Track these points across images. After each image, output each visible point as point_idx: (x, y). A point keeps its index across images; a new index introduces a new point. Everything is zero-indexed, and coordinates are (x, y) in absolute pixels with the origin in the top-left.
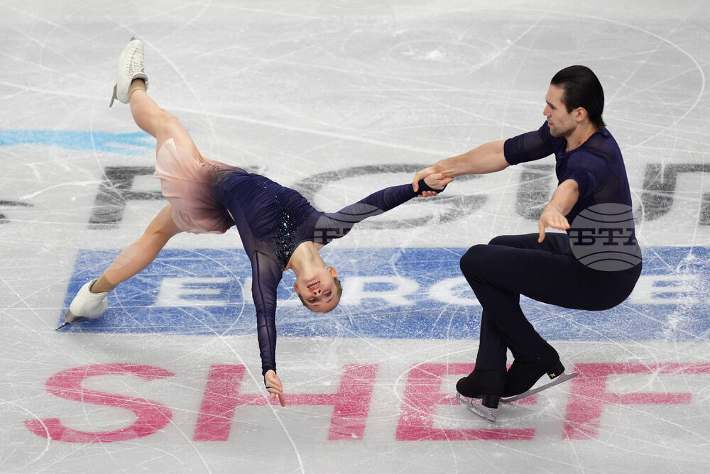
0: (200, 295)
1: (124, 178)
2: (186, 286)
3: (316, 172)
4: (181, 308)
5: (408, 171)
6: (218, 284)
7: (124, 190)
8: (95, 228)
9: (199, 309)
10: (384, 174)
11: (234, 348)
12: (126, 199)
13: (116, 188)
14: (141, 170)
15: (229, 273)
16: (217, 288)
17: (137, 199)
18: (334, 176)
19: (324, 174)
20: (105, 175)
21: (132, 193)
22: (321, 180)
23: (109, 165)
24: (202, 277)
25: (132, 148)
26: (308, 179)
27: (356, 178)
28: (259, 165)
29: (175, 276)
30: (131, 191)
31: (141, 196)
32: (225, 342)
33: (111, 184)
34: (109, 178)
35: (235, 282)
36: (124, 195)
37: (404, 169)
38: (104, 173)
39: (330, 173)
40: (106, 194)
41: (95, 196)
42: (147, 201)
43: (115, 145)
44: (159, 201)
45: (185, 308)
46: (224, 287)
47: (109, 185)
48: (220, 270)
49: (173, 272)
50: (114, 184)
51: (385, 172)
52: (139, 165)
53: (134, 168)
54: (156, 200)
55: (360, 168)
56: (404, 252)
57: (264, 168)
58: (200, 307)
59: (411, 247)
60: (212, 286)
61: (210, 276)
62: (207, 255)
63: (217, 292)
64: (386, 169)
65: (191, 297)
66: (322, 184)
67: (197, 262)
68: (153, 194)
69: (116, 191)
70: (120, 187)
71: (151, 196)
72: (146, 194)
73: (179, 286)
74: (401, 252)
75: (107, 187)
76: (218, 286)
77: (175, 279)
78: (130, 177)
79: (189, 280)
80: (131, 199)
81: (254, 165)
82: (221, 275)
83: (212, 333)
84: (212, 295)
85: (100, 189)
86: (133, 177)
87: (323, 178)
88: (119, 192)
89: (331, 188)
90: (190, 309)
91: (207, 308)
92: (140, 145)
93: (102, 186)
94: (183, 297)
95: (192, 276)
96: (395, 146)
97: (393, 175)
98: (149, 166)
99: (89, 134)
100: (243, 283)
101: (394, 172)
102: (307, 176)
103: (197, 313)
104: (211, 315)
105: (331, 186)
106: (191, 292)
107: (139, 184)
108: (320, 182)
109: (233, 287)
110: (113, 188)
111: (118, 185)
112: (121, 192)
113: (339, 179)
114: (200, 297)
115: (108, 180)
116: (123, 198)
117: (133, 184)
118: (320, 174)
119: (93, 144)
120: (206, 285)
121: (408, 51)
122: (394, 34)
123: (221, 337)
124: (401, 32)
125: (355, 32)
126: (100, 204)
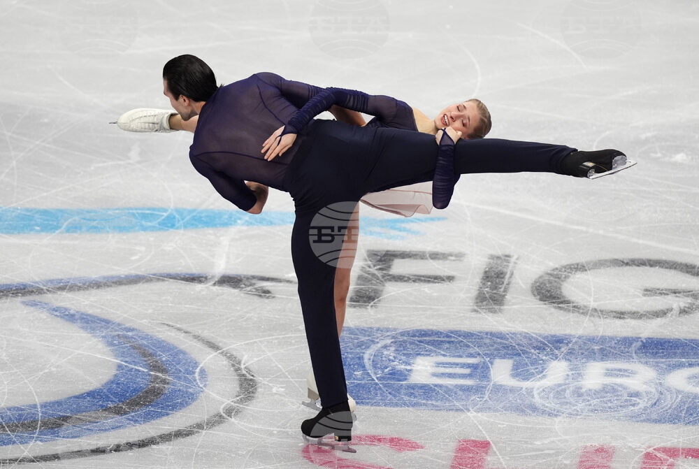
0: (450, 374)
1: (384, 261)
2: (438, 364)
3: (565, 262)
4: (433, 384)
5: (651, 266)
6: (469, 364)
7: (384, 272)
8: (355, 307)
9: (450, 387)
10: (628, 267)
11: (480, 424)
12: (385, 280)
13: (377, 270)
14: (401, 254)
15: (479, 354)
16: (467, 368)
17: (396, 281)
18: (580, 268)
19: (573, 265)
20: (367, 258)
21: (389, 275)
22: (569, 270)
23: (372, 248)
24: (453, 357)
25: (393, 233)
26: (557, 269)
27: (602, 271)
28: (512, 254)
29: (429, 355)
30: (391, 273)
31: (399, 278)
32: (472, 418)
33: (372, 266)
34: (371, 261)
35: (484, 363)
36: (383, 277)
37: (647, 264)
38: (365, 255)
39: (578, 264)
40: (367, 275)
41: (357, 276)
42: (405, 283)
43: (378, 229)
44: (416, 284)
45: (436, 386)
46: (474, 367)
47: (370, 267)
48: (471, 351)
49: (427, 351)
50: (374, 266)
51: (630, 265)
52: (399, 249)
53: (394, 251)
54: (413, 283)
55: (606, 261)
56: (645, 341)
57: (516, 257)
58: (450, 384)
59: (651, 337)
60: (463, 366)
61: (461, 356)
62: (460, 336)
63: (467, 371)
64: (630, 263)
65: (443, 375)
66: (570, 274)
67: (449, 342)
68: (411, 277)
69: (376, 272)
70: (380, 269)
71: (409, 279)
72: (404, 277)
73: (431, 364)
74: (642, 341)
75: (368, 269)
76: (469, 366)
77: (428, 358)
78: (390, 260)
79: (441, 359)
80: (390, 281)
81: (507, 253)
82: (471, 356)
83: (461, 410)
84: (462, 374)
85: (362, 270)
86: (393, 260)
87: (571, 268)
88: (379, 274)
89: (578, 278)
90: (441, 386)
91: (456, 386)
92: (400, 231)
93: (363, 268)
94: (435, 375)
95: (444, 355)
96: (641, 242)
97: (637, 268)
98: (408, 250)
100: (492, 363)
101: (638, 266)
102: (557, 266)
103: (448, 390)
104: (461, 393)
105: (578, 277)
106: (442, 370)
107: (399, 267)
108: (569, 272)
109: (482, 367)
110: (373, 270)
111: (378, 267)
112: (381, 274)
113: (586, 270)
114: (451, 376)
115: (370, 263)
116: (382, 280)
117: (393, 267)
118: (568, 265)
120: (457, 364)
121: (656, 153)
122: (643, 137)
123: (469, 414)
124: (649, 135)
125: (607, 133)
126: (360, 285)
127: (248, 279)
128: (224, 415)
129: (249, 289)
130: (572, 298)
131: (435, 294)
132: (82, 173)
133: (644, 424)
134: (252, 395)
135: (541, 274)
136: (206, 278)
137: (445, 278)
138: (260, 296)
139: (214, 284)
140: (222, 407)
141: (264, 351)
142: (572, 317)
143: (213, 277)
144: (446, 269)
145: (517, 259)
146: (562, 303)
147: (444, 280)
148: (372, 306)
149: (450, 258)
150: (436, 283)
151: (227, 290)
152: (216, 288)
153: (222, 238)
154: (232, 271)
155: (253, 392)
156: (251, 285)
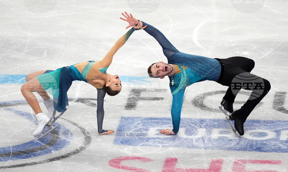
1: (138, 92)
3: (204, 92)
7: (138, 96)
8: (127, 109)
11: (174, 152)
12: (138, 100)
14: (143, 90)
18: (210, 94)
23: (133, 88)
25: (141, 82)
30: (140, 97)
31: (143, 99)
32: (171, 150)
36: (137, 98)
38: (131, 90)
39: (209, 93)
41: (127, 98)
42: (145, 101)
43: (135, 81)
44: (150, 101)
47: (132, 95)
50: (134, 94)
53: (141, 89)
54: (148, 100)
55: (219, 91)
66: (206, 96)
68: (148, 98)
69: (135, 97)
70: (136, 95)
72: (145, 98)
80: (140, 100)
86: (141, 92)
87: (206, 94)
93: (130, 95)
99: (126, 77)
102: (201, 93)
105: (209, 98)
107: (142, 95)
113: (212, 95)
115: (132, 93)
119: (127, 80)
121: (237, 51)
122: (232, 46)
123: (170, 148)
124: (235, 45)
125: (219, 44)
126: (129, 101)
127: (87, 99)
128: (79, 150)
129: (88, 103)
130: (207, 105)
131: (157, 104)
132: (26, 61)
133: (234, 151)
134: (90, 142)
135: (195, 96)
136: (72, 99)
137: (160, 98)
138: (92, 106)
139: (75, 102)
140: (78, 147)
141: (94, 126)
142: (207, 112)
143: (75, 99)
144: (160, 95)
145: (186, 91)
146: (203, 107)
147: (160, 99)
148: (133, 109)
149: (162, 91)
150: (157, 100)
151: (80, 104)
152: (76, 103)
153: (78, 85)
154: (81, 97)
155: (90, 141)
156: (89, 102)
